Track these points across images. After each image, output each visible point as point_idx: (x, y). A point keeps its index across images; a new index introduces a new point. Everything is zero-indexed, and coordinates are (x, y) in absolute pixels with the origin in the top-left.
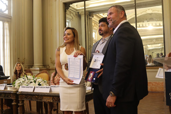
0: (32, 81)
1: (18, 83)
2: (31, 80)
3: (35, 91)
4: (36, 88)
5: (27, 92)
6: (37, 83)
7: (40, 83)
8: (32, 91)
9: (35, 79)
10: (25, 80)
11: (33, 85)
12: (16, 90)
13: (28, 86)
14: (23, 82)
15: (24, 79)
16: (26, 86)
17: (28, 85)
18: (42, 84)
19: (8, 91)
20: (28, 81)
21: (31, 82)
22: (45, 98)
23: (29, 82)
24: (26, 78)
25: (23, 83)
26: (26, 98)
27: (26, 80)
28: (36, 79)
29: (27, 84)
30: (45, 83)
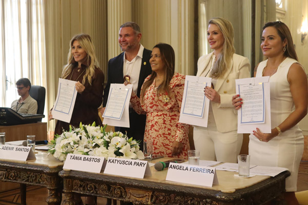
0: (100, 142)
1: (61, 145)
2: (96, 139)
3: (106, 172)
4: (108, 164)
5: (86, 173)
6: (112, 149)
7: (119, 149)
8: (98, 171)
9: (106, 138)
10: (80, 137)
11: (100, 153)
12: (56, 165)
13: (89, 157)
14: (75, 143)
15: (77, 134)
16: (83, 156)
17: (87, 153)
18: (126, 150)
19: (37, 166)
20: (89, 142)
21: (97, 146)
22: (131, 191)
23: (90, 146)
24: (84, 134)
25: (76, 145)
26: (81, 189)
27: (83, 137)
28: (110, 138)
29: (86, 150)
30: (134, 149)
